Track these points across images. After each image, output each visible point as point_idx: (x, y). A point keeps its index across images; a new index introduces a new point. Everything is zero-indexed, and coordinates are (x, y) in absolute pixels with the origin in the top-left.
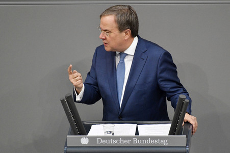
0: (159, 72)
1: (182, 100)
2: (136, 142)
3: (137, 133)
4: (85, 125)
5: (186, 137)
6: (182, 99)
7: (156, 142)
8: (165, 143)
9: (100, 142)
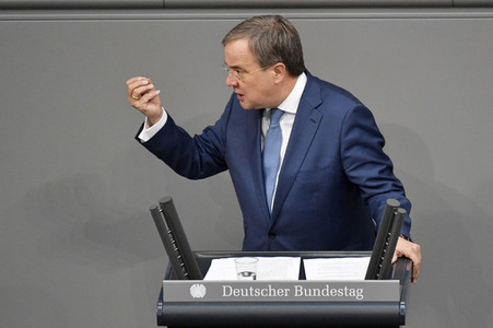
0: (343, 147)
1: (392, 209)
2: (300, 293)
3: (302, 275)
4: (198, 259)
5: (401, 283)
6: (392, 207)
7: (340, 293)
8: (359, 295)
9: (228, 292)
